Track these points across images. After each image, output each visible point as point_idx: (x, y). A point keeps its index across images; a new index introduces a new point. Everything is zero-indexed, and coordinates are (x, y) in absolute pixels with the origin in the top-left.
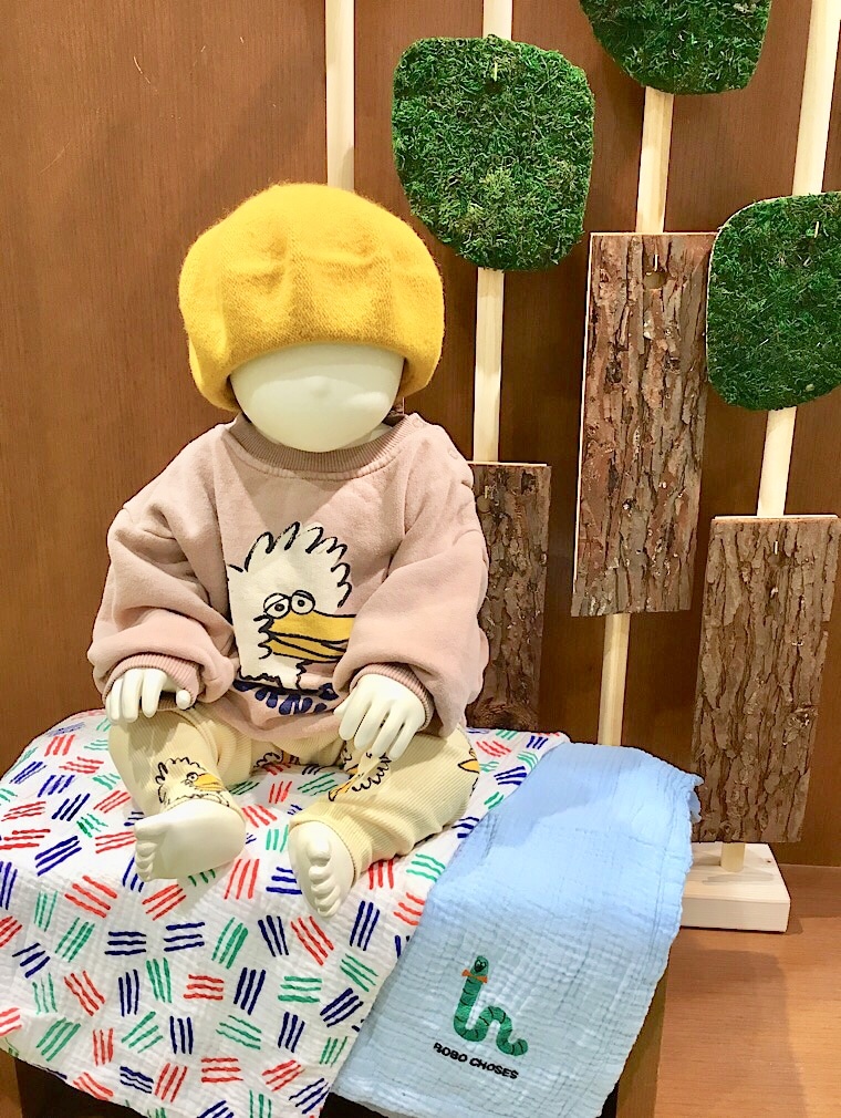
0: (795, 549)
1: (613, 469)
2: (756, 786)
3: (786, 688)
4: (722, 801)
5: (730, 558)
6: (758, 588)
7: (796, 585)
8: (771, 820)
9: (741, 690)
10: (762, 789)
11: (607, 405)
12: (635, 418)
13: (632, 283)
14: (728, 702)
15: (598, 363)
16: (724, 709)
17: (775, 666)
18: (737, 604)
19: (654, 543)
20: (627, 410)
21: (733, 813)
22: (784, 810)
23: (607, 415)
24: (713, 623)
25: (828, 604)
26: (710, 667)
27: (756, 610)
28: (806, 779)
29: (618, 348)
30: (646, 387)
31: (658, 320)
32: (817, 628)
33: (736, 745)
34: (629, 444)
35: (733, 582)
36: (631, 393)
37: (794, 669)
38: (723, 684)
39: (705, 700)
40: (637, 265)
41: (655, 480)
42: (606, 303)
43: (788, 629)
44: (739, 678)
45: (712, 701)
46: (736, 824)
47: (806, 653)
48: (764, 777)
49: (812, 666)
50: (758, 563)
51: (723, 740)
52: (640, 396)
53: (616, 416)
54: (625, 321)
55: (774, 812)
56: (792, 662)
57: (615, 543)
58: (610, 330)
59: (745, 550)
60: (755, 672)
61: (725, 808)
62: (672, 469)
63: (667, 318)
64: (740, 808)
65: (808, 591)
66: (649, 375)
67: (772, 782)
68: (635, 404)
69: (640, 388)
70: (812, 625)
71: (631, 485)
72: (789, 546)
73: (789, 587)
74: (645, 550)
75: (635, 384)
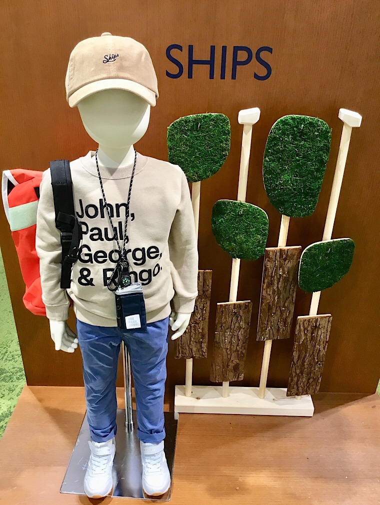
0: (320, 325)
1: (269, 305)
2: (307, 382)
3: (316, 358)
4: (297, 385)
5: (302, 328)
6: (309, 335)
7: (319, 333)
8: (311, 389)
9: (304, 359)
10: (308, 382)
11: (268, 291)
12: (276, 293)
13: (276, 261)
14: (300, 362)
15: (266, 281)
16: (299, 364)
17: (313, 353)
18: (303, 338)
19: (280, 323)
20: (274, 291)
21: (300, 389)
22: (314, 387)
23: (268, 293)
24: (297, 343)
25: (328, 337)
26: (295, 354)
27: (308, 340)
28: (320, 379)
29: (272, 277)
30: (279, 286)
31: (283, 270)
32: (325, 343)
33: (302, 373)
34: (274, 299)
35: (302, 333)
36: (275, 288)
37: (318, 353)
38: (299, 357)
39: (294, 362)
40: (278, 257)
41: (281, 308)
42: (269, 267)
43: (317, 344)
44: (303, 356)
45: (296, 362)
46: (301, 391)
47: (322, 349)
48: (309, 379)
49: (323, 352)
50: (309, 329)
51: (298, 372)
52: (278, 287)
53: (271, 293)
54: (274, 271)
55: (311, 387)
56: (318, 351)
57: (269, 323)
58: (270, 273)
59: (306, 326)
60: (308, 355)
61: (298, 387)
62: (286, 305)
63: (286, 269)
64: (302, 388)
65: (323, 334)
66: (280, 283)
67: (311, 380)
68: (276, 290)
69: (278, 286)
70: (323, 343)
71: (274, 309)
72: (318, 324)
73: (317, 334)
74: (278, 325)
75: (276, 285)
